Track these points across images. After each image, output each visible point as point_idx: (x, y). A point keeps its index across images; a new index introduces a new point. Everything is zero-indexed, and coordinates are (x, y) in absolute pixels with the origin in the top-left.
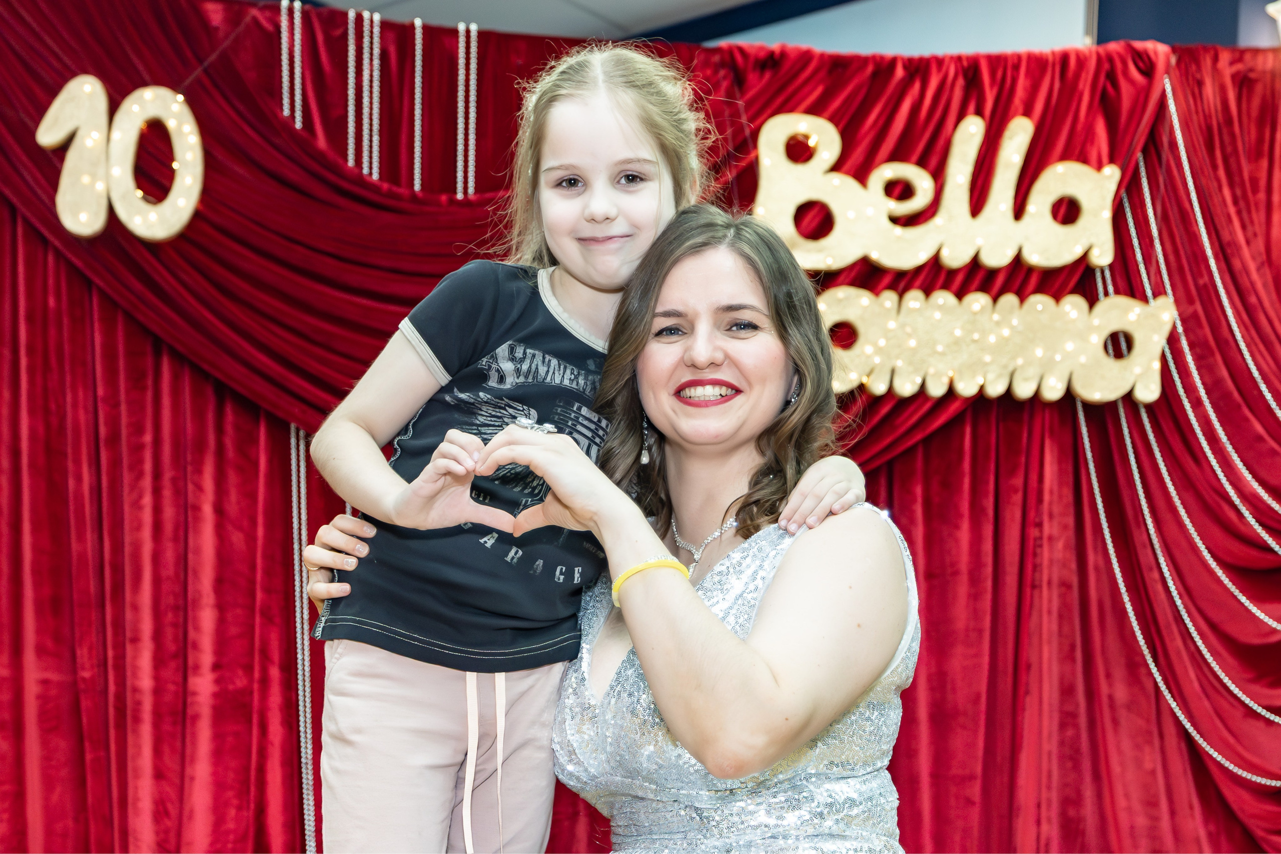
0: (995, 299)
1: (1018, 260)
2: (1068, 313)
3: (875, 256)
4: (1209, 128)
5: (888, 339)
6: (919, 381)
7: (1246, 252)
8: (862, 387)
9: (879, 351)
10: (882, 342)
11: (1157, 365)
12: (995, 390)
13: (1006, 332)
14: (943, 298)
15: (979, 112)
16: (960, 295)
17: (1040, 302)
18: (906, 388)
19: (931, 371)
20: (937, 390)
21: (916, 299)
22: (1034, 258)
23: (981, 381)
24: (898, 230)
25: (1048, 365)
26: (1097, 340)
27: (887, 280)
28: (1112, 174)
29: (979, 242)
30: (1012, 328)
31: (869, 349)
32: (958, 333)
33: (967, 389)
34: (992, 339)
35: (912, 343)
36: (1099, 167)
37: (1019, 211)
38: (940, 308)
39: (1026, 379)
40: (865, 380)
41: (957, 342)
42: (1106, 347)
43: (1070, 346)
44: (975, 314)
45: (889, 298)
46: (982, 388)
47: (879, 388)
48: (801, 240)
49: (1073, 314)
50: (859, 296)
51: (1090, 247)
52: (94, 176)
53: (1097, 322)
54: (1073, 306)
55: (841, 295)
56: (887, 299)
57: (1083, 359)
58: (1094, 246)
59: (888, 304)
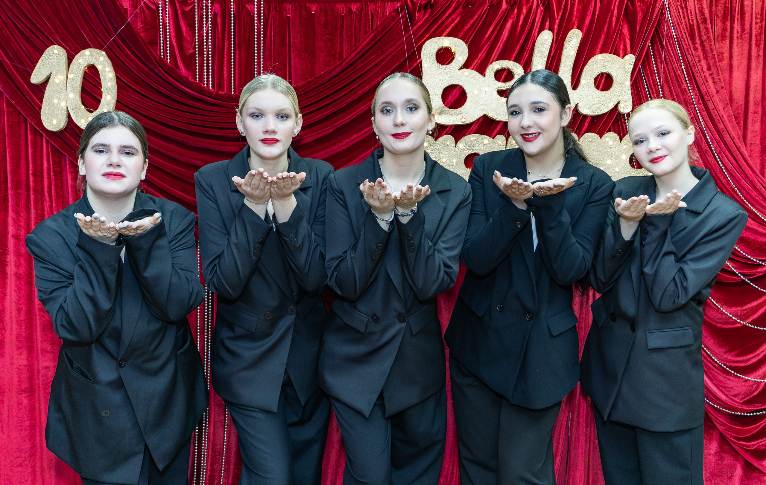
1: (577, 113)
2: (607, 143)
3: (490, 115)
4: (691, 26)
7: (716, 99)
15: (551, 29)
17: (591, 137)
22: (583, 109)
26: (625, 157)
27: (499, 128)
28: (630, 58)
36: (624, 56)
37: (575, 84)
42: (630, 161)
43: (608, 162)
48: (447, 109)
49: (611, 143)
50: (482, 139)
51: (619, 103)
52: (59, 99)
53: (625, 147)
54: (610, 138)
55: (472, 139)
56: (499, 140)
57: (617, 169)
58: (621, 103)
59: (500, 142)
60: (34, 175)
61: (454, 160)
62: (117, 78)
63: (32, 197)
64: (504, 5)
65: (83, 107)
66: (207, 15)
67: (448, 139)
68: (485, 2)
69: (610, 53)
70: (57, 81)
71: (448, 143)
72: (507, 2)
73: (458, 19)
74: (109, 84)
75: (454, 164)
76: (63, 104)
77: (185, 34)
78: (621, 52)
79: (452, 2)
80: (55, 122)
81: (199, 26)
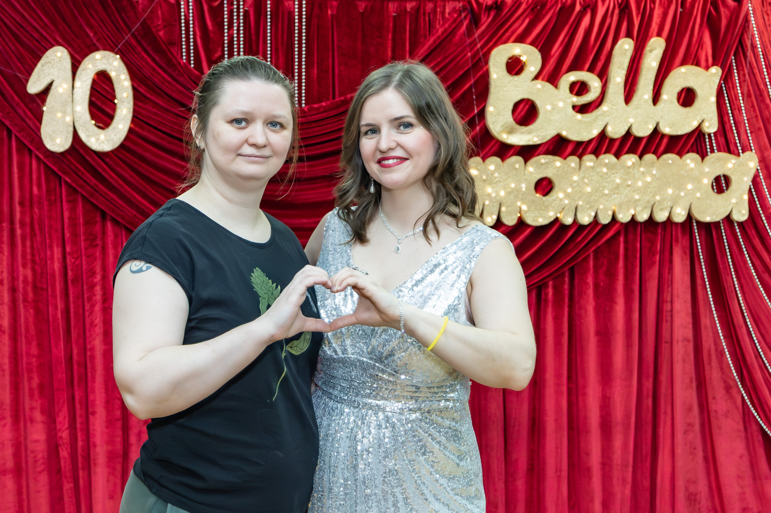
0: (641, 157)
1: (656, 131)
2: (689, 164)
3: (564, 133)
5: (573, 188)
6: (593, 214)
8: (557, 219)
9: (567, 195)
10: (569, 190)
11: (746, 197)
12: (643, 217)
13: (649, 179)
14: (608, 158)
15: (629, 35)
16: (618, 155)
17: (670, 158)
18: (585, 219)
19: (601, 207)
20: (605, 220)
21: (590, 160)
22: (666, 130)
23: (632, 212)
24: (579, 116)
25: (676, 200)
26: (707, 181)
27: (569, 149)
28: (716, 71)
29: (631, 120)
30: (653, 176)
31: (561, 195)
32: (618, 181)
33: (624, 217)
34: (640, 184)
35: (589, 189)
36: (707, 68)
37: (656, 98)
38: (606, 165)
39: (662, 210)
40: (559, 215)
41: (618, 187)
42: (712, 186)
43: (690, 187)
44: (629, 168)
45: (573, 161)
46: (633, 216)
47: (568, 220)
48: (518, 127)
49: (692, 165)
50: (554, 161)
51: (703, 121)
52: (64, 113)
53: (707, 170)
54: (692, 160)
55: (543, 161)
56: (572, 162)
57: (698, 195)
58: (705, 121)
59: (573, 165)
60: (21, 204)
61: (523, 186)
62: (134, 88)
63: (19, 232)
64: (578, 8)
65: (93, 122)
66: (238, 12)
67: (516, 161)
68: (556, 3)
69: (692, 64)
70: (61, 90)
71: (517, 166)
72: (580, 3)
73: (527, 21)
74: (125, 95)
75: (524, 189)
76: (68, 119)
77: (212, 35)
78: (703, 62)
79: (521, 4)
80: (58, 141)
81: (228, 25)
